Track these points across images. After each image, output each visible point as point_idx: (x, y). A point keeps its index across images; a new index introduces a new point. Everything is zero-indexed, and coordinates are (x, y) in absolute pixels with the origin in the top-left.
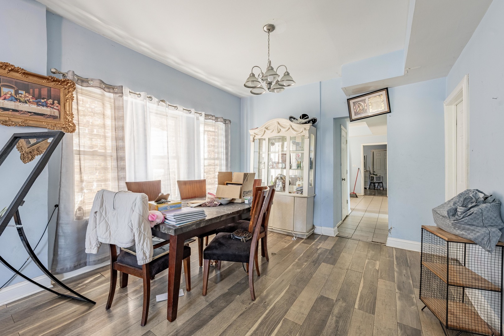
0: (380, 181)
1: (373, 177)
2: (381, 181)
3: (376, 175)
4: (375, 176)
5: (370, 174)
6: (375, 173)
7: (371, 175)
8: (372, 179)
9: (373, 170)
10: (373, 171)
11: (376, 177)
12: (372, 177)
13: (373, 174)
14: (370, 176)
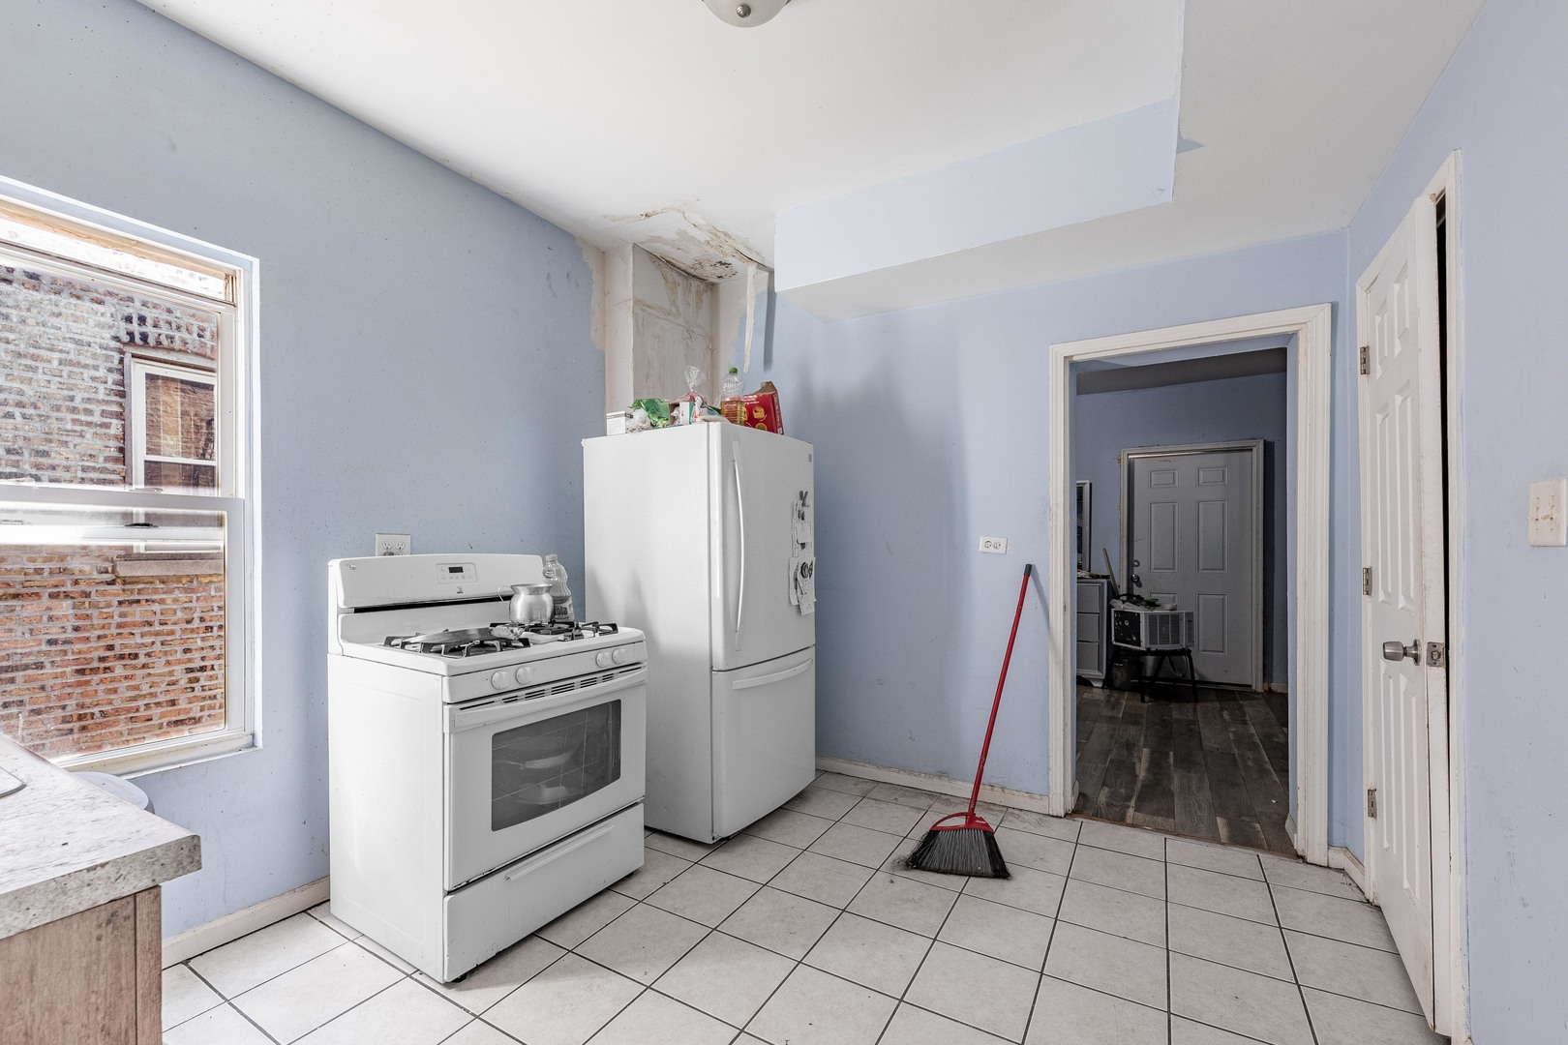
0: (1176, 641)
1: (1135, 618)
2: (1183, 644)
3: (1152, 604)
4: (1142, 612)
5: (1113, 594)
6: (1140, 585)
7: (1120, 605)
8: (1128, 626)
9: (1131, 563)
10: (1130, 579)
11: (1152, 619)
12: (1122, 615)
13: (1131, 597)
14: (1110, 607)
